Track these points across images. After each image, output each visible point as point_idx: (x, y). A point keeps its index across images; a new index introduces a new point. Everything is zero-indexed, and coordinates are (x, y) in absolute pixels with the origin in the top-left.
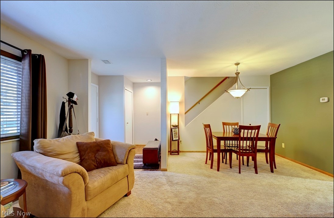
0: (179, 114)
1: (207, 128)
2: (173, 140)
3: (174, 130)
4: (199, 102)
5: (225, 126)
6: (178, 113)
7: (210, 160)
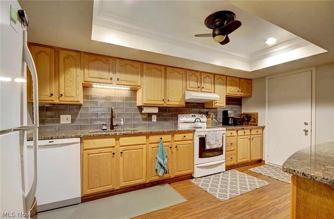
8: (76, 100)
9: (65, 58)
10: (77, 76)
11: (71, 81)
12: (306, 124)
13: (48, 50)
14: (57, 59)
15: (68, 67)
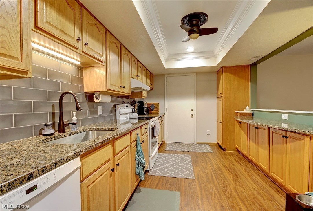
12: (192, 111)
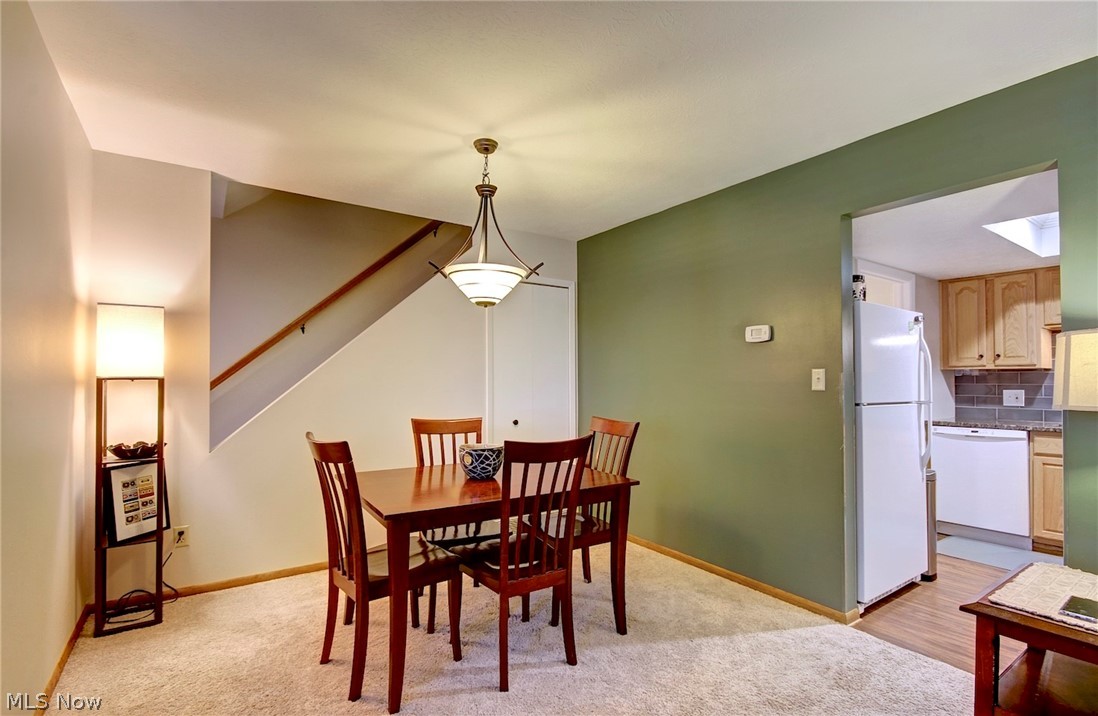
0: (161, 382)
1: (331, 465)
2: (114, 543)
3: (127, 478)
4: (300, 324)
5: (424, 438)
6: (160, 374)
7: (348, 621)
8: (1027, 362)
9: (1004, 289)
10: (1029, 317)
11: (1017, 328)
13: (974, 284)
14: (990, 294)
15: (1011, 305)
